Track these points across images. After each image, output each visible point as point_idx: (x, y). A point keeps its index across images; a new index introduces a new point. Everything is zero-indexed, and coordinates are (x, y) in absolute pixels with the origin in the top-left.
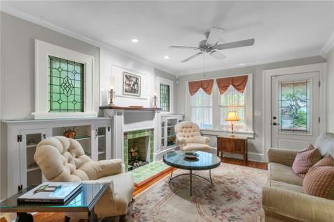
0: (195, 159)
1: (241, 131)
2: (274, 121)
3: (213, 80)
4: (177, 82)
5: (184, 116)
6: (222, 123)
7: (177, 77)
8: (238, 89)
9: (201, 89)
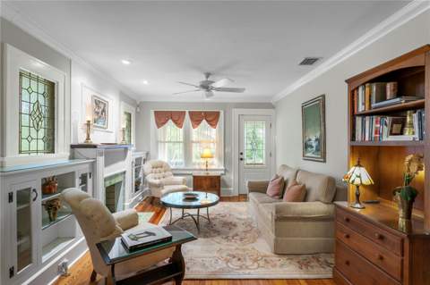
0: (194, 199)
1: (213, 167)
2: (241, 156)
3: (185, 112)
4: (138, 110)
5: (147, 154)
6: (194, 160)
7: (138, 103)
8: (211, 125)
9: (170, 121)
